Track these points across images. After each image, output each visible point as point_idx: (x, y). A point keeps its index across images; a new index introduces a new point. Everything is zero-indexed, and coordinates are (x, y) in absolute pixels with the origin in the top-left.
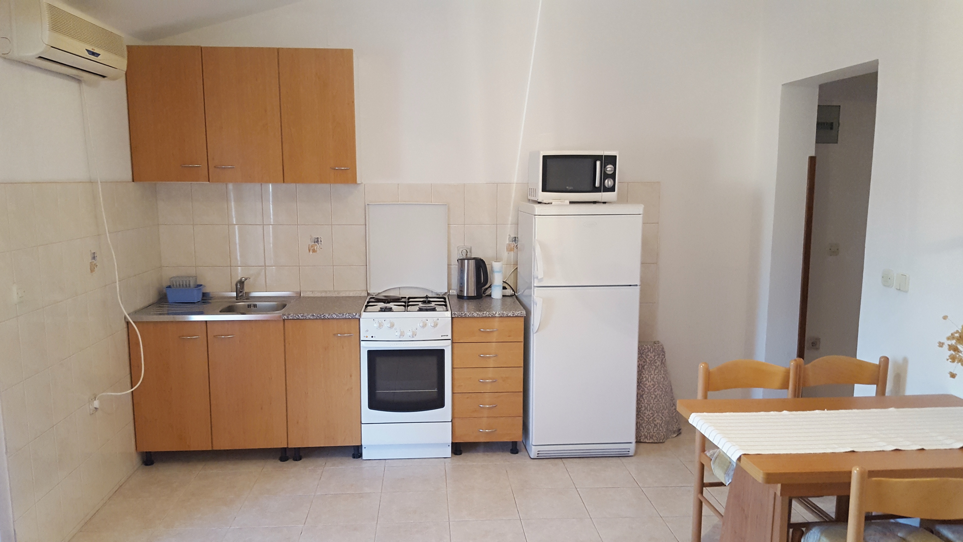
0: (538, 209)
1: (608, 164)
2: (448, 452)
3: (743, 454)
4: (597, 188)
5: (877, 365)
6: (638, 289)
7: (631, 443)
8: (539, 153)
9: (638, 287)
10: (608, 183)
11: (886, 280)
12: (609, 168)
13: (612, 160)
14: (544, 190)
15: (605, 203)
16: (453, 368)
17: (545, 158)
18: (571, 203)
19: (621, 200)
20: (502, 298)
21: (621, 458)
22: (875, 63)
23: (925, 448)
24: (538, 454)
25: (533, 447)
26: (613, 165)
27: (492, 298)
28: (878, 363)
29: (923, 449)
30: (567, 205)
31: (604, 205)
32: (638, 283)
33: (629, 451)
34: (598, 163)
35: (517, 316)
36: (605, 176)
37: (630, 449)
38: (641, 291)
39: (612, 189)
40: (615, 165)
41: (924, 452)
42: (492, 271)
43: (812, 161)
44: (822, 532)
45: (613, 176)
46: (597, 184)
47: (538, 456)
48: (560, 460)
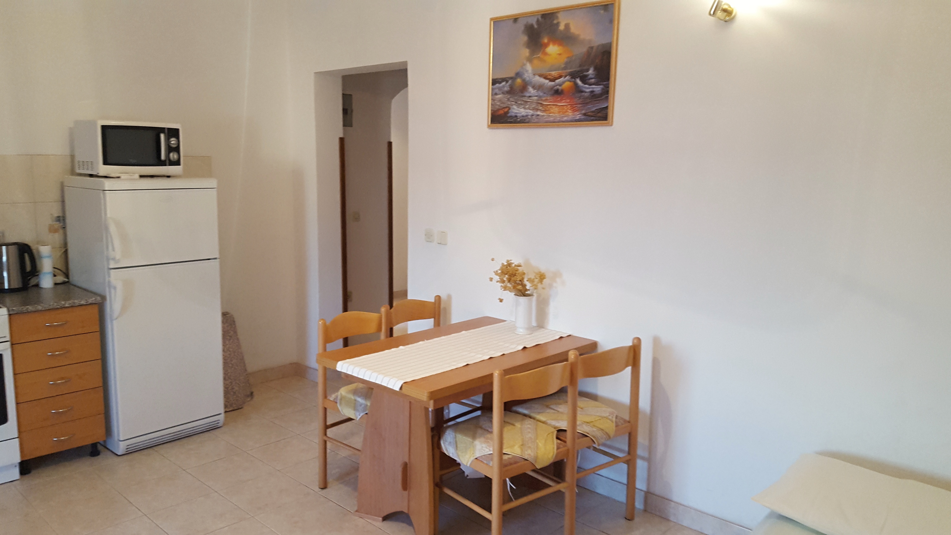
0: (108, 184)
1: (172, 137)
2: (15, 474)
3: (404, 383)
4: (163, 161)
5: (433, 302)
6: (217, 262)
7: (219, 414)
8: (94, 123)
9: (218, 260)
10: (173, 156)
11: (429, 236)
12: (173, 141)
13: (174, 133)
14: (106, 163)
15: (169, 177)
16: (15, 374)
17: (104, 128)
18: (141, 176)
19: (187, 175)
20: (54, 288)
21: (211, 431)
22: (405, 63)
23: (505, 353)
24: (127, 449)
25: (121, 443)
26: (176, 138)
27: (42, 288)
28: (433, 301)
29: (504, 354)
30: (137, 179)
31: (168, 179)
32: (217, 256)
33: (218, 423)
34: (162, 136)
35: (91, 304)
36: (170, 149)
37: (219, 420)
38: (221, 264)
39: (177, 163)
40: (177, 137)
41: (505, 355)
42: (41, 257)
43: (342, 140)
44: (455, 431)
45: (177, 149)
46: (163, 157)
47: (127, 451)
48: (151, 449)
